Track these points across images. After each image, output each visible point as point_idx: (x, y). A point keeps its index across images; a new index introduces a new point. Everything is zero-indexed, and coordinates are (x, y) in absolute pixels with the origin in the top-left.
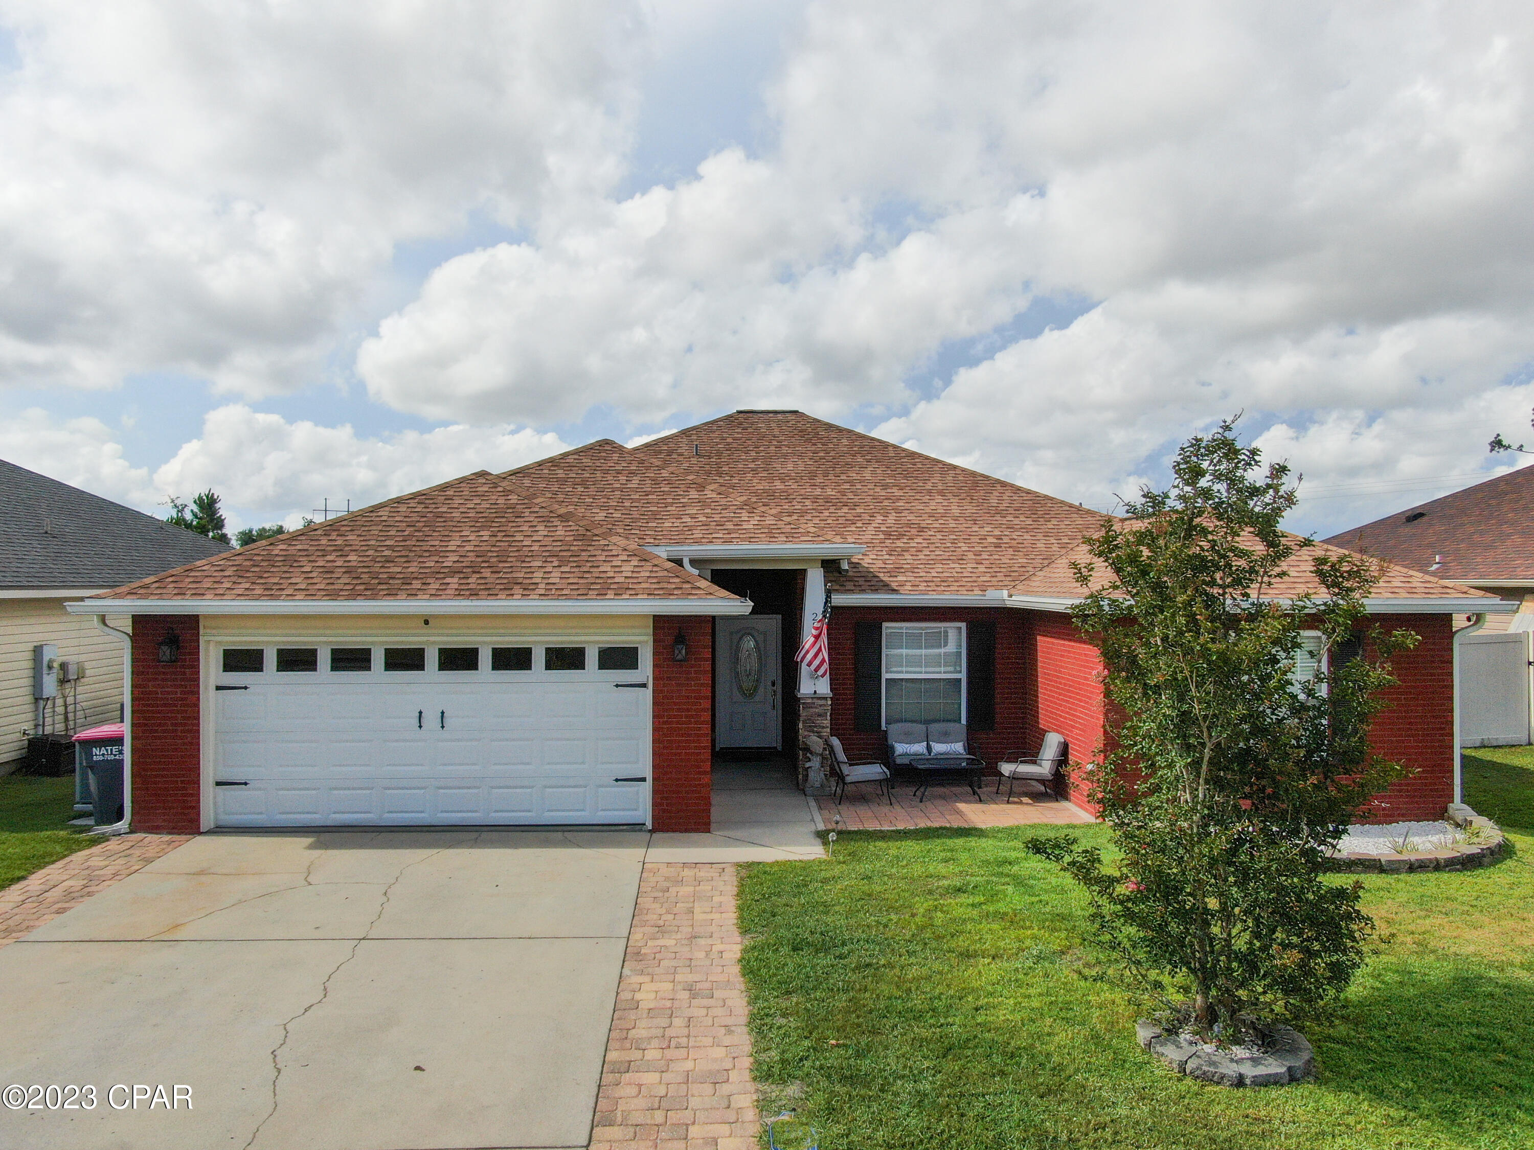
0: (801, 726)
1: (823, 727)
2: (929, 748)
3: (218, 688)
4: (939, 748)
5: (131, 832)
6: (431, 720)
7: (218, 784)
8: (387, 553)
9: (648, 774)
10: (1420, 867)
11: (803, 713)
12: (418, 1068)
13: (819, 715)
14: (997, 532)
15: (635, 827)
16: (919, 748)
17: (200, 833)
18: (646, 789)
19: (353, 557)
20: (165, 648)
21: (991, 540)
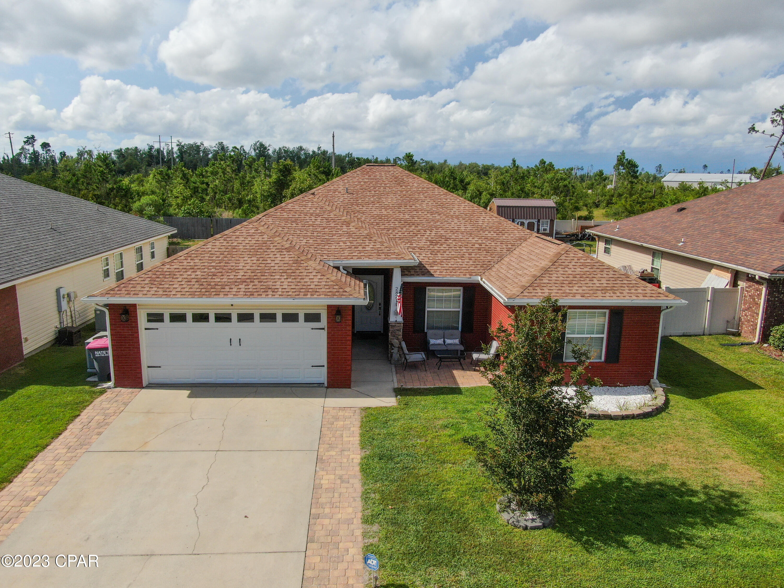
0: (390, 334)
1: (399, 335)
2: (444, 341)
3: (146, 329)
4: (448, 341)
5: (115, 387)
6: (235, 342)
7: (149, 367)
8: (213, 270)
9: (325, 364)
10: (626, 417)
11: (391, 329)
12: (246, 517)
13: (398, 330)
14: (480, 242)
15: (320, 385)
16: (440, 341)
17: (143, 388)
18: (325, 370)
19: (198, 273)
20: (123, 316)
21: (477, 246)
